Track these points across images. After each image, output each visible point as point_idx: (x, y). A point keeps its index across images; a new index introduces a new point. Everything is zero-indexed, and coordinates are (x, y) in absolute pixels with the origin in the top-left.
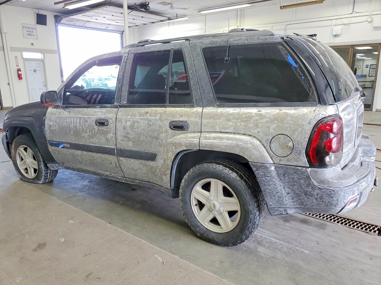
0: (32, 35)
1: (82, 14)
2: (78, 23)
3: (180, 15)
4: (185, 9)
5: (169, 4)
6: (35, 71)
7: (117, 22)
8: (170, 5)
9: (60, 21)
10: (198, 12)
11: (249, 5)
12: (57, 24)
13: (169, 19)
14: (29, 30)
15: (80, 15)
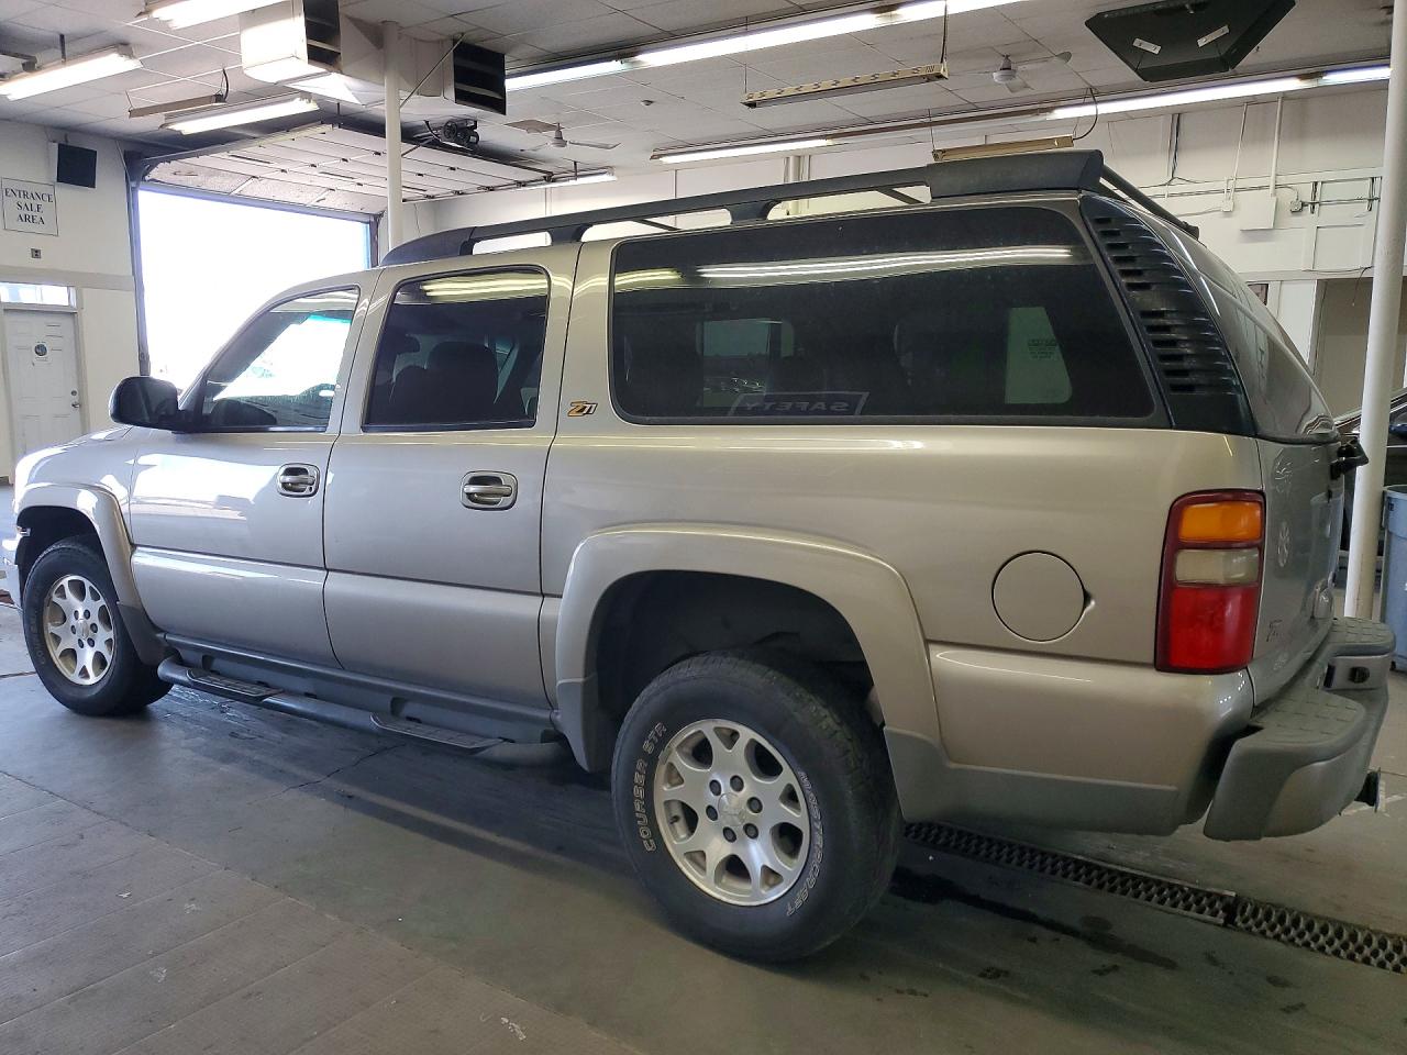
0: (38, 219)
1: (232, 153)
2: (215, 183)
3: (588, 167)
4: (606, 147)
5: (549, 127)
6: (41, 350)
7: (359, 184)
8: (553, 133)
9: (146, 173)
10: (652, 158)
11: (829, 142)
12: (133, 184)
13: (550, 178)
14: (28, 202)
15: (224, 155)
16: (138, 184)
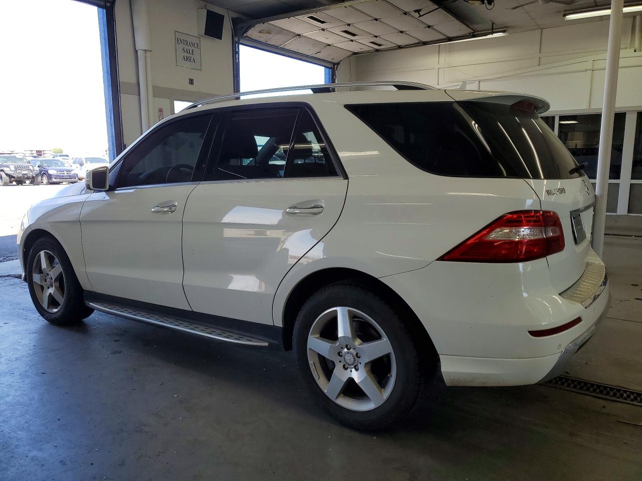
0: (192, 60)
2: (275, 39)
9: (246, 31)
10: (562, 16)
12: (236, 39)
13: (473, 34)
14: (188, 48)
16: (239, 40)
